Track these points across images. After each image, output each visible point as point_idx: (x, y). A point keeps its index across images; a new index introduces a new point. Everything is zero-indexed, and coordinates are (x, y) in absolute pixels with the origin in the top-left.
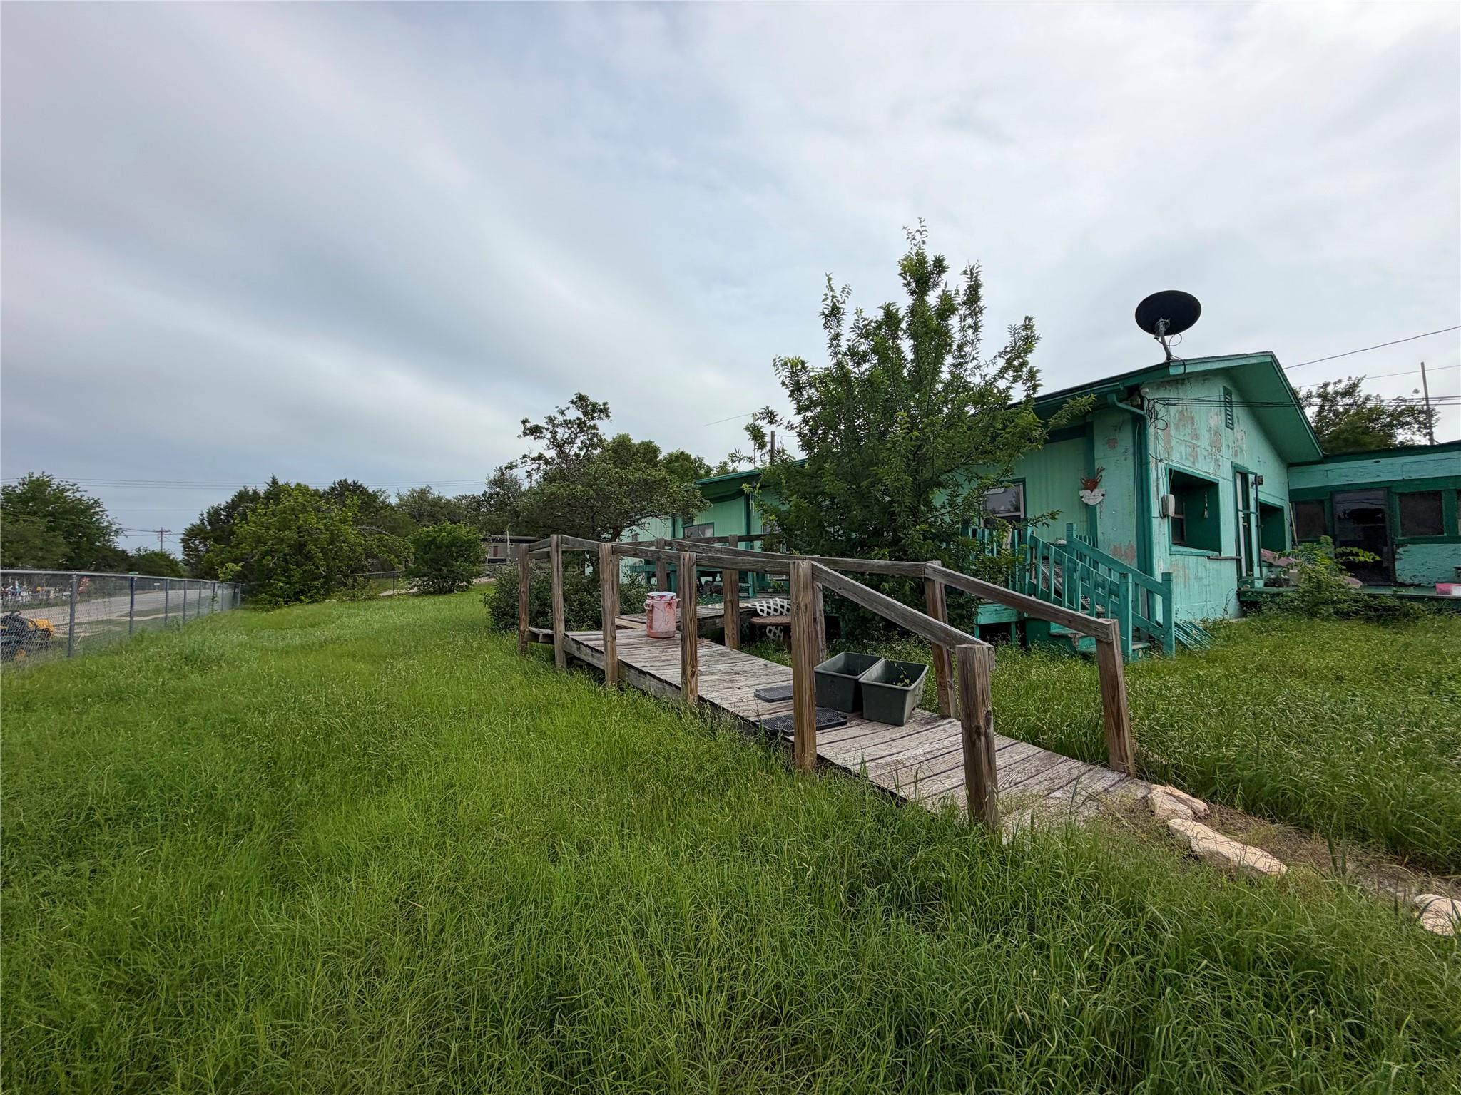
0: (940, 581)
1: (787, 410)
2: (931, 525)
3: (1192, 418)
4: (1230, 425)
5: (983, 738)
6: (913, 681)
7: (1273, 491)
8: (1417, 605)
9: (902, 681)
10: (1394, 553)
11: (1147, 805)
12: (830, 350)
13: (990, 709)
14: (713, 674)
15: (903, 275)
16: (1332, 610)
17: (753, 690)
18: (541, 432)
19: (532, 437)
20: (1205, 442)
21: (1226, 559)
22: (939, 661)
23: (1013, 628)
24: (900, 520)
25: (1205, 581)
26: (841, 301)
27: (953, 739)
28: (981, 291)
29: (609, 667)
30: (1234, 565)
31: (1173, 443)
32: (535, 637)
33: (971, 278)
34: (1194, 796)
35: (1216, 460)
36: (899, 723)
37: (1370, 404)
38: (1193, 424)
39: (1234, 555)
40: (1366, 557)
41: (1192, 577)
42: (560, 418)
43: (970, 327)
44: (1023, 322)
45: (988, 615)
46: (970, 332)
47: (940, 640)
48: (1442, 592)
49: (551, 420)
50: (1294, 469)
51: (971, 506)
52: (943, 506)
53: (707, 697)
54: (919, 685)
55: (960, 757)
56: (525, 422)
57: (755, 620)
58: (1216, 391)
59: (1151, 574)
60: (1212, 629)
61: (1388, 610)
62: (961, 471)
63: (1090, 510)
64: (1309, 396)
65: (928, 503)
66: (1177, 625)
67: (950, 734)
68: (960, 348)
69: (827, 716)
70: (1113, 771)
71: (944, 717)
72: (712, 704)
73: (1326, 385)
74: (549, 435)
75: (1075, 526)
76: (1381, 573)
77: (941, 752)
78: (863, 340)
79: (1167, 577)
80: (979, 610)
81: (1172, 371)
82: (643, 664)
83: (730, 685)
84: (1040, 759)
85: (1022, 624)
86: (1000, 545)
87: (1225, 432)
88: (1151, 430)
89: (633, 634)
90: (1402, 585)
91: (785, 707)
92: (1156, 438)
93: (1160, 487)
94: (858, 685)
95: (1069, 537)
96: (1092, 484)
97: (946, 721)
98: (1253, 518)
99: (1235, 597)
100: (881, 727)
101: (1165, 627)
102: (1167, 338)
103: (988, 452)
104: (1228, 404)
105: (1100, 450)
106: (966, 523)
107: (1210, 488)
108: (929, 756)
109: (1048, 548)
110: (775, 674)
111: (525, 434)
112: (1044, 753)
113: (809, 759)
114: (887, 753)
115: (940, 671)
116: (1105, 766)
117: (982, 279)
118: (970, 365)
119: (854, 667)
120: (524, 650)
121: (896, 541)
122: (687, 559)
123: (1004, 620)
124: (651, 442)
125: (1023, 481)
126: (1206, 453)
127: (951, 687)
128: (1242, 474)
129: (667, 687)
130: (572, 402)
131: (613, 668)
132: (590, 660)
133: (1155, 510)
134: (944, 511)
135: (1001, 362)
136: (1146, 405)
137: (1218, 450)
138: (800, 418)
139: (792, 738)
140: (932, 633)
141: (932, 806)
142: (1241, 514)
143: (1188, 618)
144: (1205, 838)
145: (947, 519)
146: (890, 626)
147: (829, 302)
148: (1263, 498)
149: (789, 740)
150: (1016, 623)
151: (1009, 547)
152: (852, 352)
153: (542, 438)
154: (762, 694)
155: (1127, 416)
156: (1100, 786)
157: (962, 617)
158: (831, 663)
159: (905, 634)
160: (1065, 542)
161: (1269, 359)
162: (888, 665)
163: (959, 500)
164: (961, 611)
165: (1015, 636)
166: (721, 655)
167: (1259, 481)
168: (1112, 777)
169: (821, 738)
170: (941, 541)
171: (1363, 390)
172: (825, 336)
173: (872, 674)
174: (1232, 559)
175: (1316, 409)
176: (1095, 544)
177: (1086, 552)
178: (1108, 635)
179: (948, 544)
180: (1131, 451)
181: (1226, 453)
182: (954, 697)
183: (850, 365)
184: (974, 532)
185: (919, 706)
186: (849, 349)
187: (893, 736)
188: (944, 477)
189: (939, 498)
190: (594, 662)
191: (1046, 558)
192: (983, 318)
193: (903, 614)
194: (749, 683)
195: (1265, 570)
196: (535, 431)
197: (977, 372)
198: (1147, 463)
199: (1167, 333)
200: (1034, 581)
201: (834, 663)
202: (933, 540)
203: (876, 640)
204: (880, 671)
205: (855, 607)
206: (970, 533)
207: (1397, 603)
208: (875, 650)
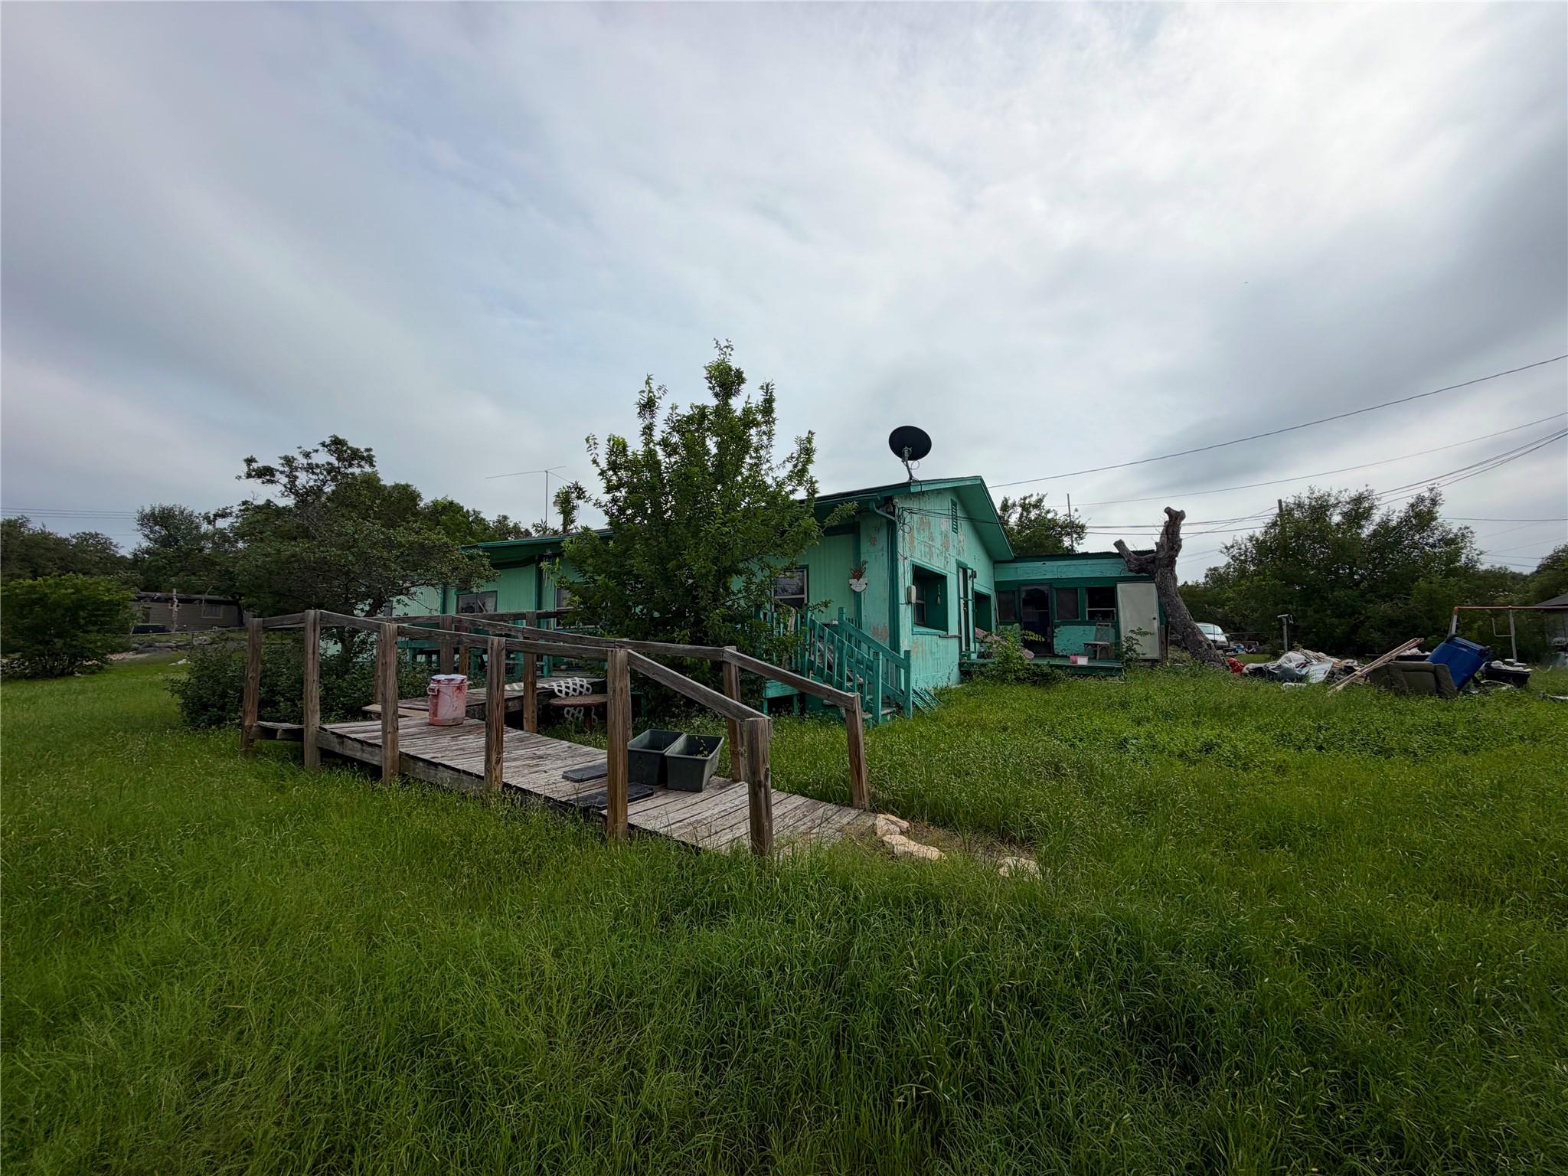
0: (734, 662)
1: (596, 489)
2: (729, 608)
3: (930, 523)
4: (955, 530)
5: (763, 789)
6: (710, 752)
7: (983, 584)
8: (1059, 671)
9: (701, 752)
10: (1053, 632)
11: (873, 830)
12: (643, 438)
13: (768, 766)
14: (515, 760)
15: (709, 378)
16: (1013, 677)
17: (561, 772)
18: (273, 476)
19: (260, 480)
20: (938, 543)
21: (952, 637)
22: (733, 732)
23: (795, 699)
24: (703, 603)
25: (937, 656)
26: (657, 396)
27: (742, 798)
28: (774, 405)
29: (389, 762)
30: (956, 642)
31: (916, 542)
32: (270, 733)
33: (767, 393)
34: (901, 818)
35: (946, 558)
36: (699, 790)
37: (1050, 516)
38: (929, 529)
39: (957, 634)
40: (1035, 637)
41: (928, 652)
42: (302, 461)
43: (764, 433)
44: (807, 436)
45: (774, 690)
46: (765, 437)
47: (734, 716)
48: (1073, 662)
49: (288, 461)
50: (997, 565)
51: (763, 593)
52: (740, 592)
53: (513, 782)
54: (714, 757)
55: (747, 812)
56: (250, 461)
57: (554, 701)
58: (944, 505)
59: (899, 652)
60: (941, 694)
61: (1044, 676)
62: (756, 560)
63: (857, 595)
64: (1014, 505)
65: (726, 589)
66: (914, 690)
67: (740, 794)
68: (757, 450)
69: (635, 789)
70: (855, 808)
71: (736, 781)
72: (519, 789)
73: (1025, 499)
74: (284, 480)
75: (845, 611)
76: (1044, 648)
77: (732, 810)
78: (675, 433)
79: (907, 653)
80: (768, 685)
81: (913, 490)
82: (433, 755)
83: (536, 769)
84: (807, 807)
85: (802, 697)
86: (786, 627)
87: (952, 534)
88: (900, 532)
89: (410, 723)
90: (1057, 656)
91: (594, 785)
92: (904, 539)
93: (905, 579)
94: (664, 758)
95: (840, 619)
96: (858, 574)
97: (737, 785)
98: (970, 603)
99: (957, 667)
100: (683, 795)
101: (905, 694)
102: (910, 462)
103: (778, 546)
104: (954, 518)
105: (865, 546)
106: (759, 607)
107: (942, 579)
108: (723, 814)
109: (823, 630)
110: (580, 755)
111: (249, 476)
112: (810, 801)
113: (621, 827)
114: (689, 815)
115: (733, 743)
116: (849, 806)
117: (775, 395)
118: (765, 467)
119: (660, 742)
120: (250, 750)
121: (698, 622)
122: (496, 643)
123: (788, 693)
124: (408, 486)
125: (807, 567)
126: (939, 552)
127: (742, 755)
128: (963, 568)
129: (465, 777)
130: (323, 444)
131: (394, 761)
132: (358, 755)
133: (902, 599)
134: (740, 595)
135: (789, 466)
136: (897, 511)
137: (947, 550)
138: (609, 497)
139: (604, 812)
140: (728, 710)
141: (725, 850)
142: (962, 601)
143: (923, 686)
144: (901, 843)
145: (742, 602)
146: (690, 703)
147: (645, 395)
148: (978, 588)
149: (601, 815)
150: (797, 695)
151: (793, 629)
152: (665, 443)
153: (272, 482)
154: (570, 775)
155: (884, 520)
156: (845, 821)
157: (752, 692)
158: (638, 741)
159: (703, 710)
160: (837, 622)
161: (979, 482)
162: (689, 739)
163: (753, 587)
164: (751, 688)
165: (796, 705)
166: (521, 740)
167: (974, 575)
168: (854, 813)
169: (632, 809)
170: (737, 623)
171: (1047, 504)
172: (639, 424)
173: (675, 748)
174: (955, 637)
175: (1018, 515)
176: (860, 626)
177: (853, 633)
178: (852, 705)
179: (743, 626)
180: (885, 549)
181: (952, 551)
182: (743, 762)
183: (661, 455)
184: (765, 614)
185: (715, 774)
186: (663, 440)
187: (694, 801)
188: (741, 565)
189: (736, 583)
190: (366, 757)
191: (821, 638)
192: (777, 428)
193: (706, 695)
194: (555, 766)
195: (977, 645)
196: (266, 474)
197: (771, 474)
198: (897, 560)
199: (910, 459)
200: (812, 658)
201: (641, 741)
202: (730, 622)
203: (677, 716)
204: (682, 745)
205: (658, 685)
206: (762, 616)
207: (1049, 671)
208: (675, 726)
